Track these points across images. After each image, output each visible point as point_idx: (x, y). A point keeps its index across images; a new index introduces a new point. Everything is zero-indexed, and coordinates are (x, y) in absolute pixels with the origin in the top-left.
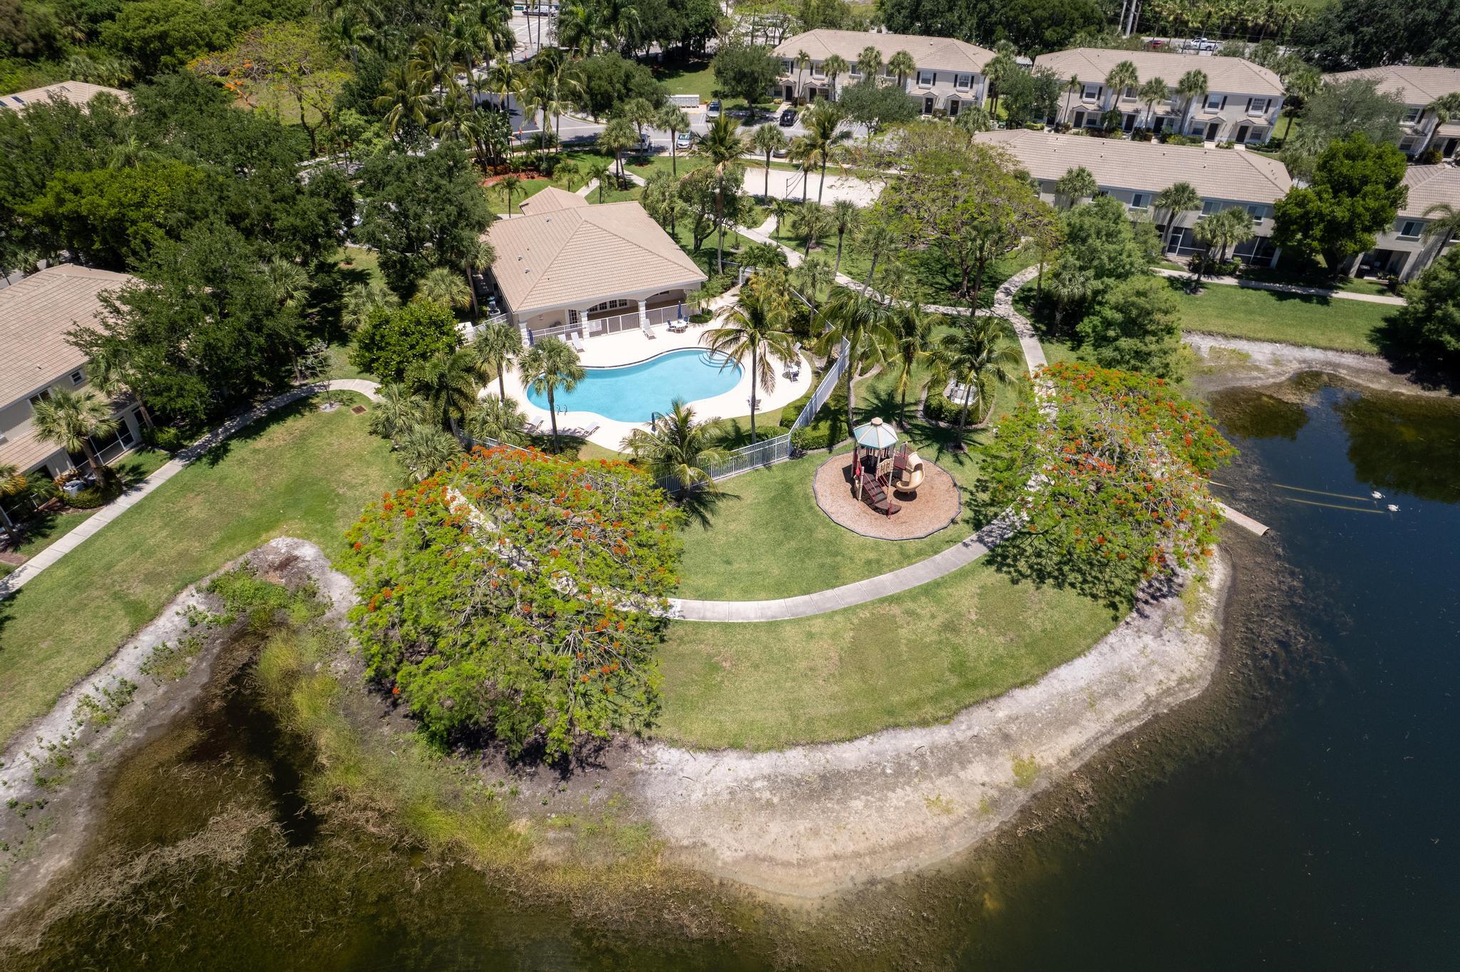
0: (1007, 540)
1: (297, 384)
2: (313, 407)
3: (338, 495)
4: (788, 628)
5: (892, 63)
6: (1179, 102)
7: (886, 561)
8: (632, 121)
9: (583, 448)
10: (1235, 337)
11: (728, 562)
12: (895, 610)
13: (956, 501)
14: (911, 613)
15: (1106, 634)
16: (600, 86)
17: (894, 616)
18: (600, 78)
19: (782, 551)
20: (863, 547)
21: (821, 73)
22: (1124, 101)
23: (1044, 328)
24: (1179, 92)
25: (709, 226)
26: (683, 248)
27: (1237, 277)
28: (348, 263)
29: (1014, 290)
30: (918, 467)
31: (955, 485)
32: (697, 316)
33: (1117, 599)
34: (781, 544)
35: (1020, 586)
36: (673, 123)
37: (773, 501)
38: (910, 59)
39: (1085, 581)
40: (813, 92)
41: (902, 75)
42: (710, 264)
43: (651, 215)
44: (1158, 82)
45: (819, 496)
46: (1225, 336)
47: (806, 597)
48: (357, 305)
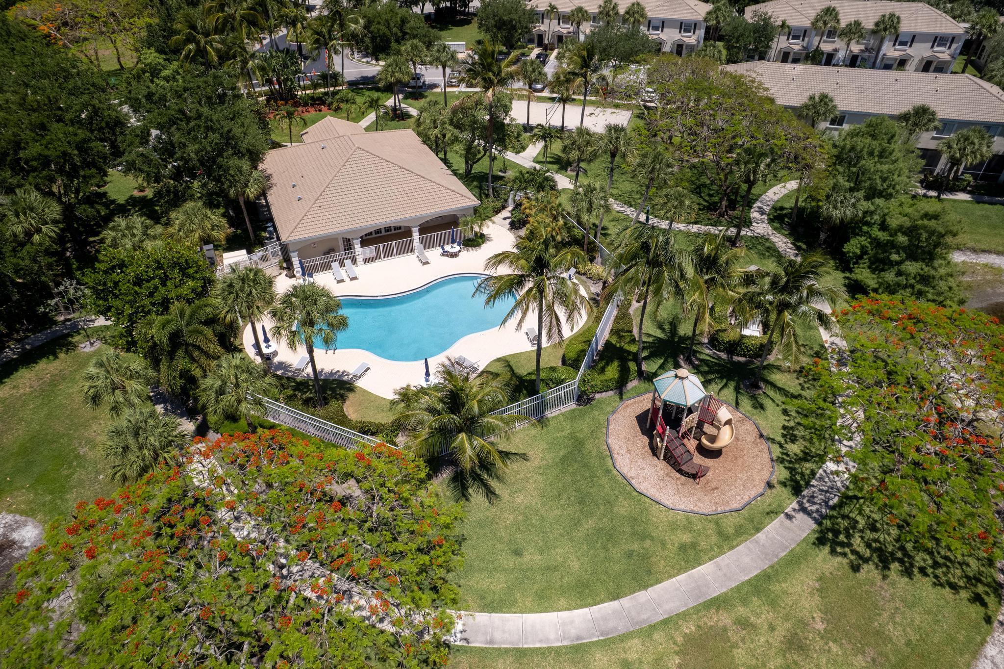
0: (833, 508)
1: (62, 318)
2: (73, 346)
3: (77, 456)
4: (598, 656)
5: (627, 13)
6: (872, 42)
7: (703, 545)
8: (407, 60)
9: (351, 396)
10: (984, 251)
11: (517, 553)
12: (724, 619)
13: (766, 456)
14: (743, 623)
15: (983, 643)
16: (379, 30)
17: (725, 629)
18: (379, 23)
19: (579, 534)
20: (673, 527)
21: (567, 23)
22: (825, 42)
23: (804, 246)
24: (874, 32)
25: (479, 153)
26: (455, 173)
27: (969, 193)
28: (141, 191)
29: (767, 209)
30: (728, 422)
31: (761, 436)
32: (470, 240)
33: (980, 589)
34: (577, 523)
35: (861, 575)
36: (444, 60)
37: (565, 461)
38: (643, 9)
39: (936, 565)
40: (560, 39)
41: (637, 22)
42: (480, 188)
43: (424, 142)
44: (857, 23)
45: (615, 456)
46: (974, 251)
47: (615, 604)
48: (114, 239)
